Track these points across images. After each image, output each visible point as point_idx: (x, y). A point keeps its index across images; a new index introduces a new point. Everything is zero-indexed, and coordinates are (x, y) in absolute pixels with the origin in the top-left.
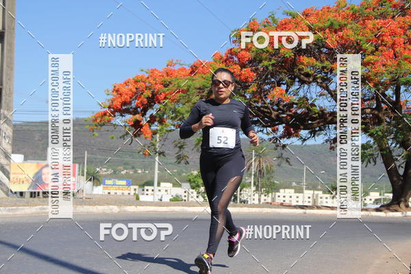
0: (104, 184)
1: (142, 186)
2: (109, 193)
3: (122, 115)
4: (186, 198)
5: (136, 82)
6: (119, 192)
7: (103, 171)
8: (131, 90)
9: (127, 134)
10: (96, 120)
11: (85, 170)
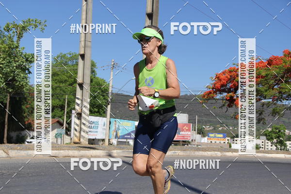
0: (209, 137)
1: (233, 137)
2: (211, 142)
3: (220, 93)
4: (263, 146)
5: (230, 72)
6: (218, 142)
7: (207, 128)
8: (227, 77)
9: (224, 105)
10: (204, 96)
11: (196, 128)
